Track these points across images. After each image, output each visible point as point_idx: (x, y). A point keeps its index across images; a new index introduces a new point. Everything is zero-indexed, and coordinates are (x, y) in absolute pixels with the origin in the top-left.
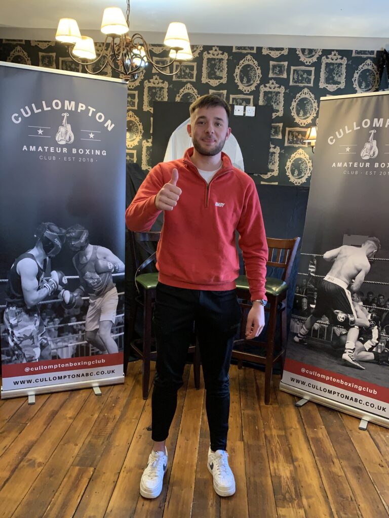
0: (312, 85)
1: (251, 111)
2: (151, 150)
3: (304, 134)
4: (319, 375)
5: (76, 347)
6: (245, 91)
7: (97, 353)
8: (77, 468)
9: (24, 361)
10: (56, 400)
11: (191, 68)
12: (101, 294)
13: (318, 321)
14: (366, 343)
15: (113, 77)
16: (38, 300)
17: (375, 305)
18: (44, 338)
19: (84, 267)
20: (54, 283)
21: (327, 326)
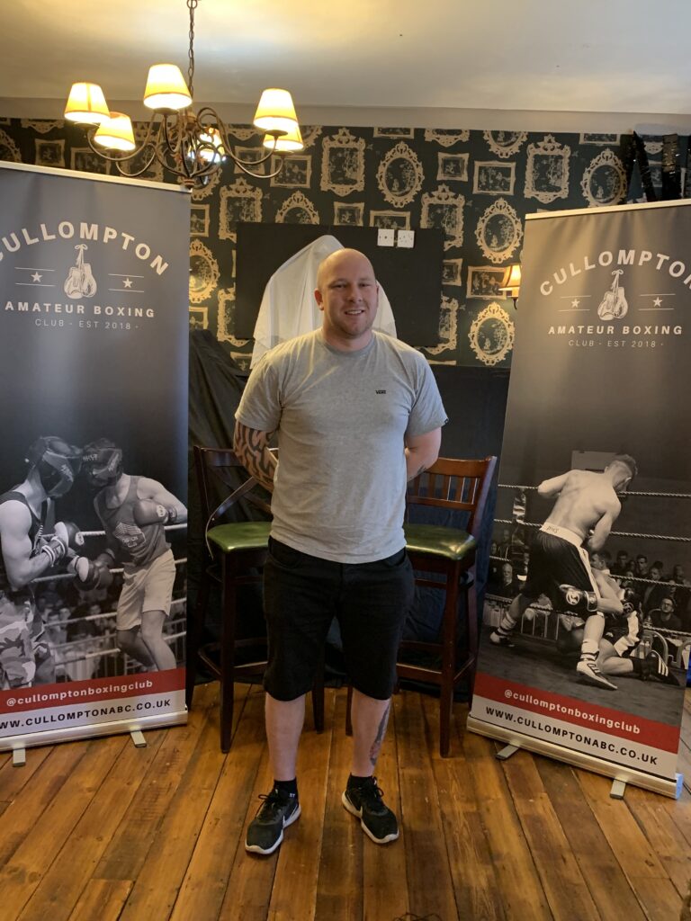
0: (511, 192)
1: (407, 239)
2: (234, 307)
3: (499, 277)
4: (536, 702)
5: (99, 658)
6: (396, 204)
7: (138, 670)
8: (103, 881)
9: (7, 687)
10: (64, 757)
11: (303, 165)
12: (143, 563)
13: (531, 605)
14: (618, 643)
15: (165, 181)
16: (32, 575)
17: (631, 574)
18: (40, 645)
19: (115, 514)
20: (60, 545)
21: (548, 613)
